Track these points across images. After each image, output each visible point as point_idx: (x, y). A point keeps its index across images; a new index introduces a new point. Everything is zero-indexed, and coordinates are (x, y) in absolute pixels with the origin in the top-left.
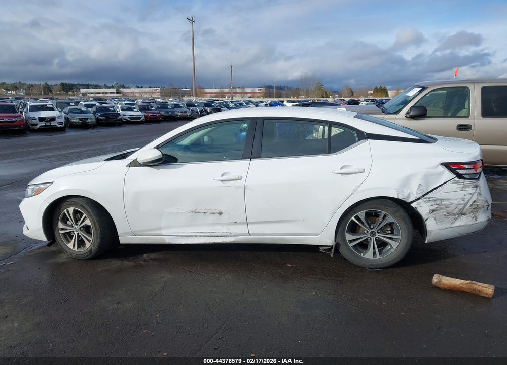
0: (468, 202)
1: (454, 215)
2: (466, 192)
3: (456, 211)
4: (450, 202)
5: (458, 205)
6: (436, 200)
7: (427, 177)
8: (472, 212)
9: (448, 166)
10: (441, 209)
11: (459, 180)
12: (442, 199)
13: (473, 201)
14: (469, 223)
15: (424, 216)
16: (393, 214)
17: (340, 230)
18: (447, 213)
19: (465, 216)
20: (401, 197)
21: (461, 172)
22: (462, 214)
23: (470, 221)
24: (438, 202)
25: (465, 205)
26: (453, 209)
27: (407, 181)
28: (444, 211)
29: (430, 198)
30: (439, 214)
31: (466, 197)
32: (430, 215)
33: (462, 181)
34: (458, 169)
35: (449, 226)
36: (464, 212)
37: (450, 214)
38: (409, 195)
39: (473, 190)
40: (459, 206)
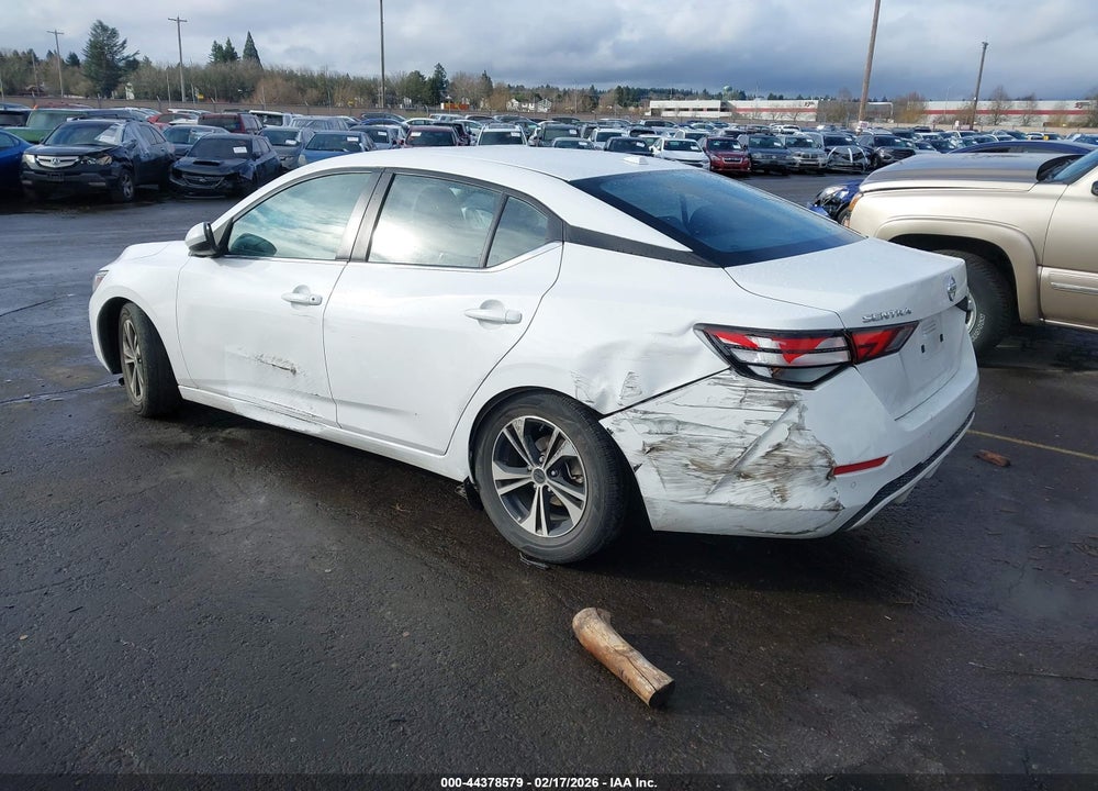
0: (756, 445)
1: (713, 471)
2: (743, 415)
3: (719, 462)
4: (703, 433)
5: (725, 446)
6: (661, 422)
7: (653, 356)
8: (767, 475)
9: (711, 332)
10: (676, 448)
11: (734, 377)
12: (679, 422)
13: (775, 443)
14: (759, 504)
15: (632, 459)
16: (573, 437)
17: (480, 452)
18: (692, 461)
19: (749, 483)
20: (583, 398)
21: (743, 356)
22: (737, 471)
23: (762, 498)
24: (667, 428)
25: (747, 451)
26: (708, 453)
27: (599, 360)
28: (684, 456)
29: (645, 413)
30: (669, 460)
31: (750, 429)
32: (645, 459)
33: (743, 381)
34: (735, 347)
35: (699, 497)
36: (747, 465)
37: (700, 467)
38: (603, 396)
39: (775, 414)
40: (727, 450)
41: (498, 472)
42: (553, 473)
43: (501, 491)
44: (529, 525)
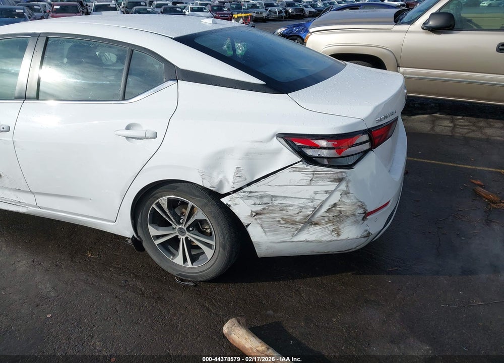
0: (321, 206)
1: (296, 223)
2: (313, 189)
3: (299, 218)
4: (289, 201)
5: (302, 208)
6: (261, 197)
7: (251, 157)
8: (327, 223)
9: (291, 140)
10: (272, 212)
11: (305, 166)
12: (273, 196)
13: (333, 203)
14: (325, 239)
15: (244, 220)
16: (202, 208)
18: (283, 219)
19: (317, 228)
20: (207, 185)
21: (310, 152)
22: (310, 222)
23: (326, 235)
24: (265, 200)
25: (316, 210)
26: (292, 213)
27: (216, 161)
28: (277, 216)
29: (251, 192)
30: (268, 219)
31: (317, 197)
32: (253, 220)
33: (311, 168)
34: (305, 147)
35: (287, 239)
36: (316, 218)
37: (289, 221)
38: (221, 184)
39: (332, 186)
40: (304, 210)
41: (153, 231)
42: (191, 229)
43: (157, 242)
44: (179, 260)
